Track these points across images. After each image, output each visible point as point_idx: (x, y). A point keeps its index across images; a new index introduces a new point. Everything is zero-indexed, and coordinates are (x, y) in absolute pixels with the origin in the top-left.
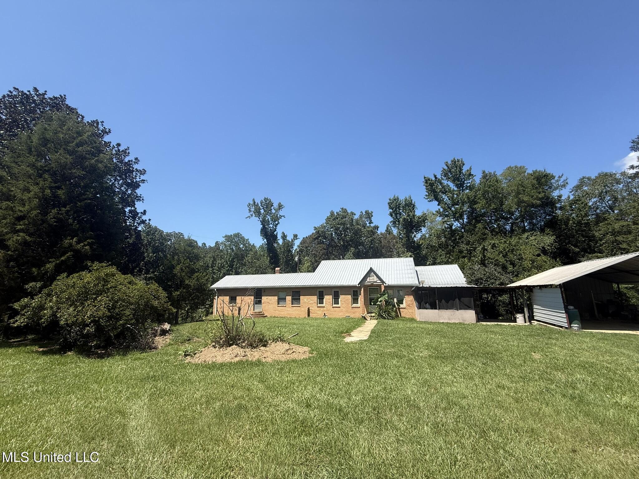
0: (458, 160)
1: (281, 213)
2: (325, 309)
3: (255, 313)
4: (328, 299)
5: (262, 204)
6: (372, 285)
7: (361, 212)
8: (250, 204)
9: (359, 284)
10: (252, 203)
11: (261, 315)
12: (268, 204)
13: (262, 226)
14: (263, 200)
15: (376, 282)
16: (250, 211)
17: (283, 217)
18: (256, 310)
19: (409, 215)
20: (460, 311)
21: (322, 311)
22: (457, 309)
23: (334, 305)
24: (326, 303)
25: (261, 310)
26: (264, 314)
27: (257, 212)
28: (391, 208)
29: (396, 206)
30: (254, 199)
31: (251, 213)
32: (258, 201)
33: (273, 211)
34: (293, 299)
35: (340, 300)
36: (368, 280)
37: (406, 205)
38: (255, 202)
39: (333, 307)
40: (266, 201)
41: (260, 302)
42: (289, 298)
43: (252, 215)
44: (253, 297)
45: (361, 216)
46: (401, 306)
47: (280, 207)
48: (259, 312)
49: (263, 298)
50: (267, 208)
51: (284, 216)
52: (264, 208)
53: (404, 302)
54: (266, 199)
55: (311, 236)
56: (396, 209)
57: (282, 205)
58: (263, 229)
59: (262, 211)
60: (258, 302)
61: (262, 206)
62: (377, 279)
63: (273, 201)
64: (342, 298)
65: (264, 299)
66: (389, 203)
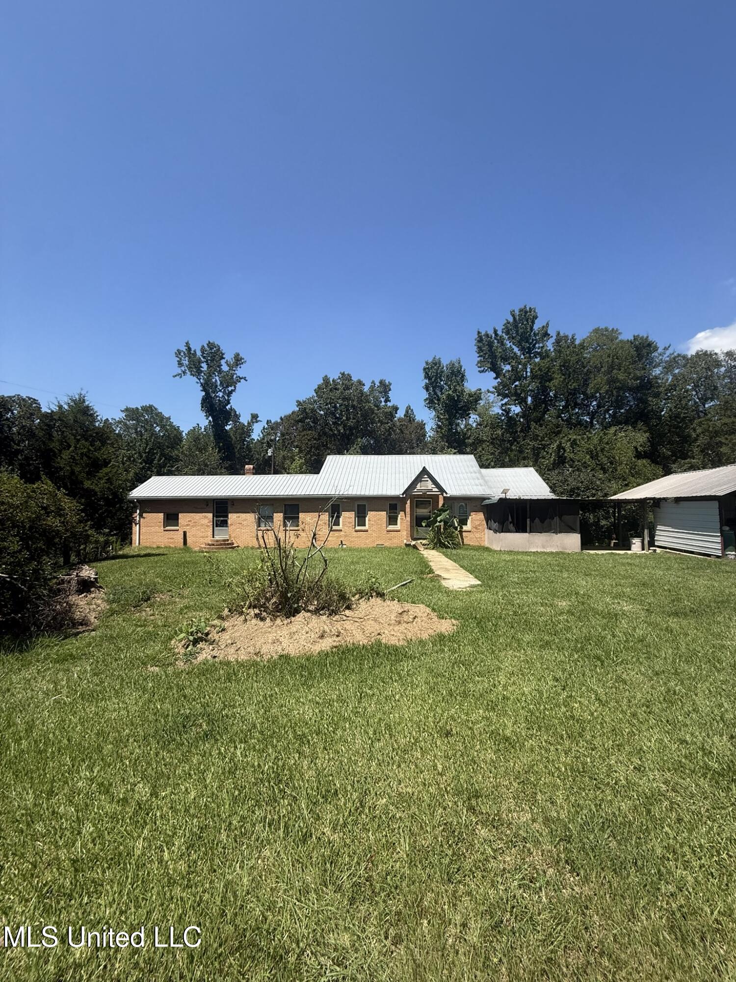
0: (530, 308)
1: (240, 372)
2: (342, 533)
3: (217, 541)
4: (348, 517)
5: (203, 353)
6: (424, 495)
7: (373, 382)
8: (179, 352)
9: (403, 494)
10: (184, 349)
11: (228, 544)
12: (214, 354)
13: (203, 393)
14: (206, 346)
15: (431, 490)
16: (180, 364)
17: (242, 380)
18: (217, 538)
19: (455, 391)
20: (559, 535)
21: (338, 537)
22: (556, 532)
23: (358, 528)
24: (343, 525)
25: (227, 537)
26: (233, 544)
27: (195, 368)
28: (427, 376)
29: (437, 373)
30: (187, 343)
31: (183, 368)
32: (196, 347)
33: (225, 368)
34: (285, 518)
35: (367, 519)
36: (418, 487)
37: (453, 373)
38: (189, 349)
39: (356, 531)
40: (211, 349)
41: (224, 523)
42: (278, 517)
43: (184, 372)
44: (210, 515)
45: (372, 388)
46: (465, 528)
47: (238, 361)
48: (224, 541)
49: (230, 515)
50: (212, 360)
51: (245, 378)
52: (207, 362)
53: (469, 522)
54: (211, 345)
55: (290, 416)
56: (436, 379)
57: (241, 359)
58: (206, 398)
59: (204, 367)
60: (221, 522)
61: (204, 357)
62: (433, 486)
63: (223, 349)
64: (371, 516)
65: (232, 517)
66: (425, 369)
